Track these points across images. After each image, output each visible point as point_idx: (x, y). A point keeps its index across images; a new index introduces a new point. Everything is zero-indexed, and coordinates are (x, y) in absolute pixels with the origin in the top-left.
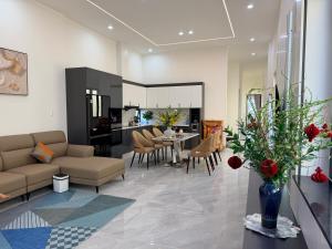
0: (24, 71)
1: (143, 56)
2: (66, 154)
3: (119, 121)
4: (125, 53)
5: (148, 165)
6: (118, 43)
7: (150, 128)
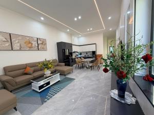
0: (45, 44)
1: (78, 37)
2: (58, 65)
3: (72, 56)
4: (73, 37)
5: (80, 68)
6: (71, 34)
7: (80, 58)
